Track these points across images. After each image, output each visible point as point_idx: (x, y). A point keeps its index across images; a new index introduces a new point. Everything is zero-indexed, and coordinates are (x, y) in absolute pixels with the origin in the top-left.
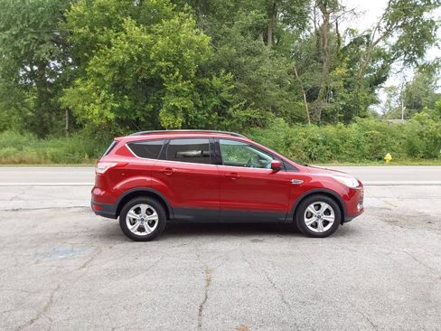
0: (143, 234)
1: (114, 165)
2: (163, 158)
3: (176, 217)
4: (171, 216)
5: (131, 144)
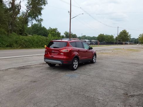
4: (79, 62)
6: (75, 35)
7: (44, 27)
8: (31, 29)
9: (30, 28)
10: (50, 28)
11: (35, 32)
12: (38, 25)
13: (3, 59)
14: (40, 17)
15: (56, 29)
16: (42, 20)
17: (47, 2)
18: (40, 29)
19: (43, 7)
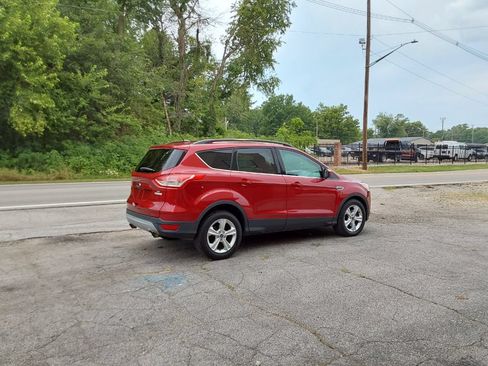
0: (223, 251)
1: (192, 177)
2: (228, 168)
3: (251, 229)
4: (247, 229)
5: (203, 154)
6: (419, 124)
7: (300, 104)
8: (262, 115)
9: (256, 111)
10: (321, 105)
11: (271, 122)
12: (282, 100)
13: (30, 209)
14: (268, 73)
15: (343, 108)
16: (275, 82)
17: (288, 19)
18: (289, 113)
19: (276, 36)
